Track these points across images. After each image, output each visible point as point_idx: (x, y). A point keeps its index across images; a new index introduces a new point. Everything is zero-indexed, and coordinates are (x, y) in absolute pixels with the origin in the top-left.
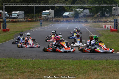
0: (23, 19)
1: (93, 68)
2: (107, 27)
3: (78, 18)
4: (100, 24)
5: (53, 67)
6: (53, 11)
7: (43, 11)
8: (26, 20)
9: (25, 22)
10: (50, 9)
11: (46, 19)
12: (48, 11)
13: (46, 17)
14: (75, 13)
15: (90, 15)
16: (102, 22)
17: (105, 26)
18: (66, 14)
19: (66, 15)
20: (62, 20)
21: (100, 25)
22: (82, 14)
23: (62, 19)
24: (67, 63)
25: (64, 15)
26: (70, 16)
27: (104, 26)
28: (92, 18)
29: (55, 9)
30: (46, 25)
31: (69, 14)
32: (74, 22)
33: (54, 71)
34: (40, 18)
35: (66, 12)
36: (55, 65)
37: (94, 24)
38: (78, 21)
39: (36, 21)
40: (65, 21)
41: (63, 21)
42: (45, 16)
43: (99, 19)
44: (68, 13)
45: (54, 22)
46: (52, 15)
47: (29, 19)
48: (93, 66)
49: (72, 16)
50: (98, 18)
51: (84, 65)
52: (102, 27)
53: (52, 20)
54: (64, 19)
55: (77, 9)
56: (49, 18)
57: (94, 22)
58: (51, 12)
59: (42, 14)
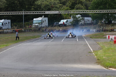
0: (9, 29)
2: (111, 37)
6: (47, 19)
7: (34, 19)
8: (13, 31)
9: (12, 33)
10: (43, 16)
11: (37, 29)
12: (40, 19)
13: (38, 26)
14: (74, 20)
15: (93, 23)
16: (107, 31)
18: (62, 22)
20: (57, 30)
22: (83, 21)
23: (57, 28)
25: (60, 23)
26: (68, 25)
28: (95, 26)
29: (49, 16)
31: (66, 22)
34: (31, 27)
35: (63, 19)
39: (25, 31)
41: (59, 31)
42: (36, 25)
43: (103, 28)
45: (48, 32)
46: (46, 23)
47: (16, 29)
49: (70, 24)
50: (103, 26)
53: (46, 30)
54: (61, 29)
55: (76, 16)
56: (41, 27)
57: (98, 31)
58: (44, 20)
59: (33, 22)
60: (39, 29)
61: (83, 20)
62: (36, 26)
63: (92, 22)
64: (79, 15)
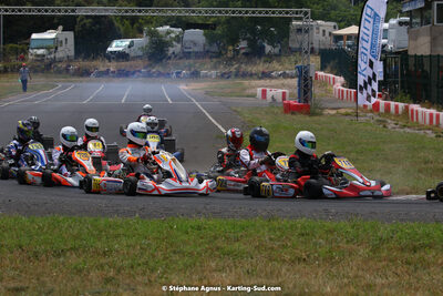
1: (218, 249)
2: (270, 94)
3: (161, 60)
4: (246, 82)
5: (70, 244)
6: (70, 35)
7: (34, 36)
10: (61, 28)
11: (43, 66)
12: (50, 35)
13: (44, 56)
14: (152, 42)
15: (208, 51)
16: (251, 76)
17: (264, 92)
18: (118, 45)
19: (121, 49)
20: (102, 69)
21: (245, 89)
22: (179, 46)
23: (101, 65)
24: (121, 231)
25: (109, 49)
26: (132, 54)
27: (259, 90)
28: (215, 60)
29: (77, 28)
30: (45, 87)
31: (129, 47)
32: (149, 75)
33: (73, 259)
34: (23, 59)
35: (119, 37)
36: (76, 237)
37: (223, 83)
38: (162, 71)
39: (5, 71)
40: (113, 72)
41: (107, 73)
42: (41, 52)
43: (240, 67)
44: (127, 42)
45: (73, 75)
46: (68, 49)
48: (220, 243)
49: (140, 53)
50: (238, 62)
51: (185, 237)
52: (254, 96)
53: (67, 70)
54: (113, 66)
55: (160, 29)
56: (54, 60)
57: (223, 75)
58: (62, 38)
59: (28, 44)
60: (47, 67)
61: (178, 42)
62: (38, 56)
63: (207, 48)
64: (168, 27)
